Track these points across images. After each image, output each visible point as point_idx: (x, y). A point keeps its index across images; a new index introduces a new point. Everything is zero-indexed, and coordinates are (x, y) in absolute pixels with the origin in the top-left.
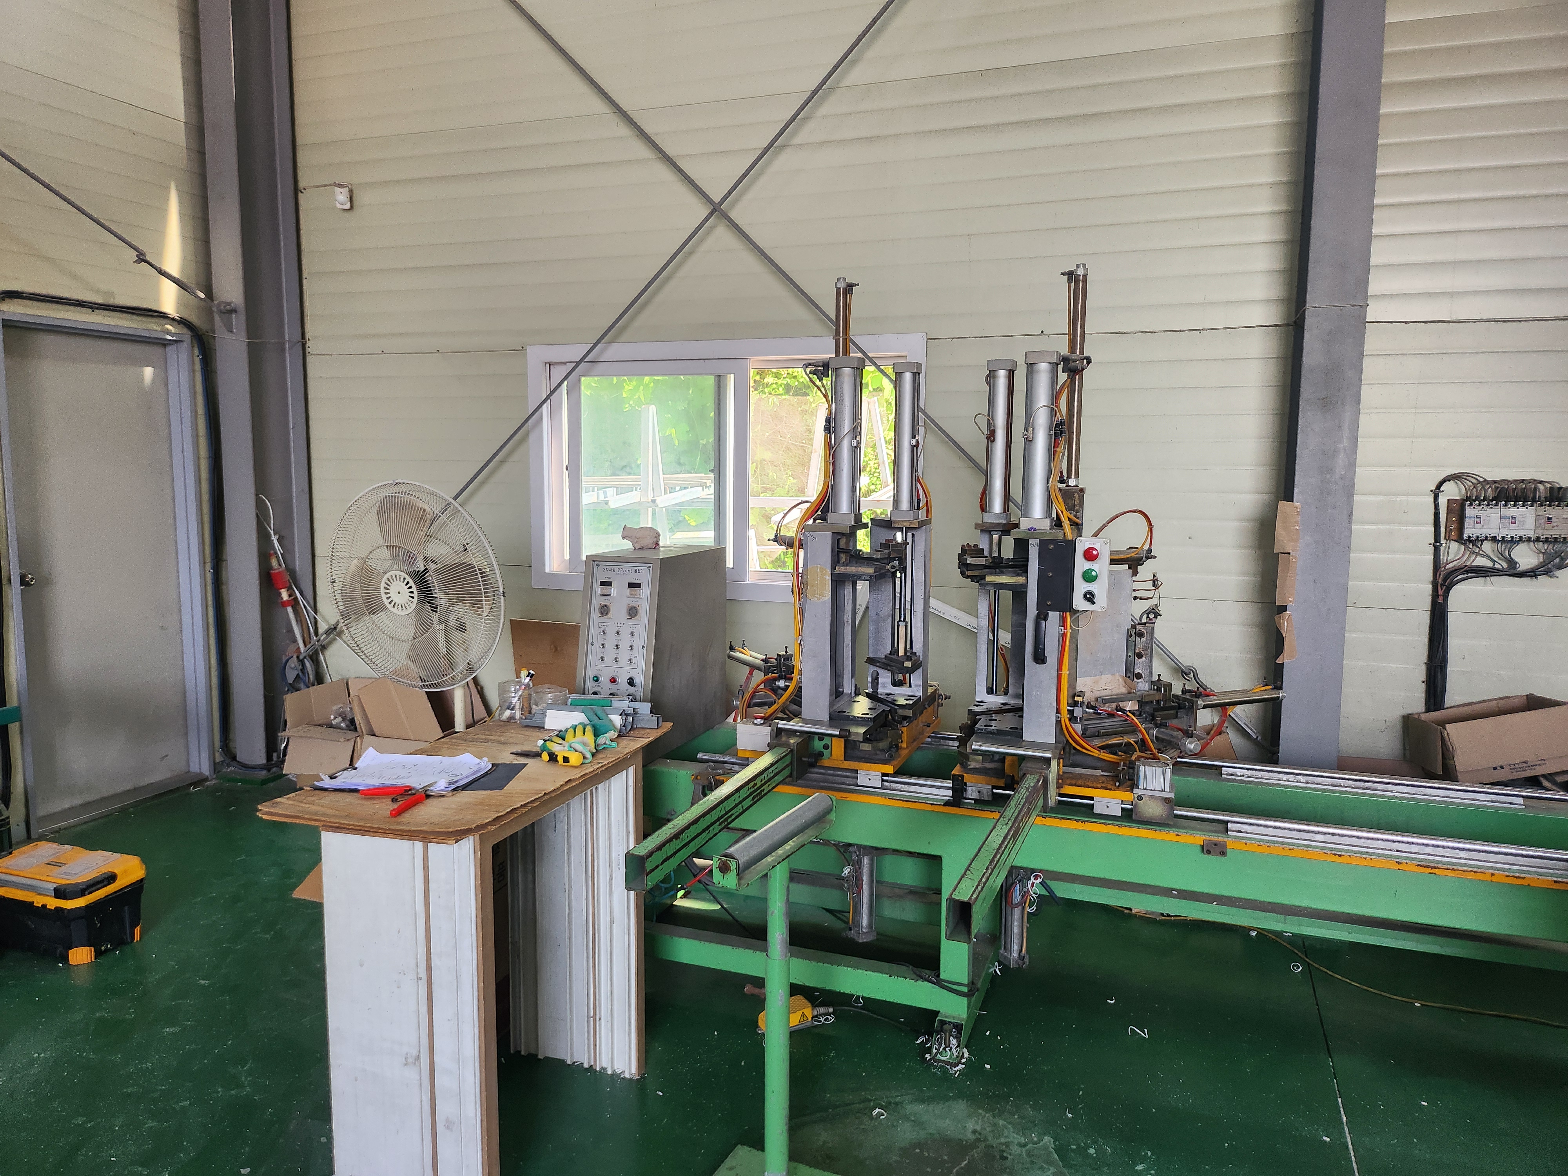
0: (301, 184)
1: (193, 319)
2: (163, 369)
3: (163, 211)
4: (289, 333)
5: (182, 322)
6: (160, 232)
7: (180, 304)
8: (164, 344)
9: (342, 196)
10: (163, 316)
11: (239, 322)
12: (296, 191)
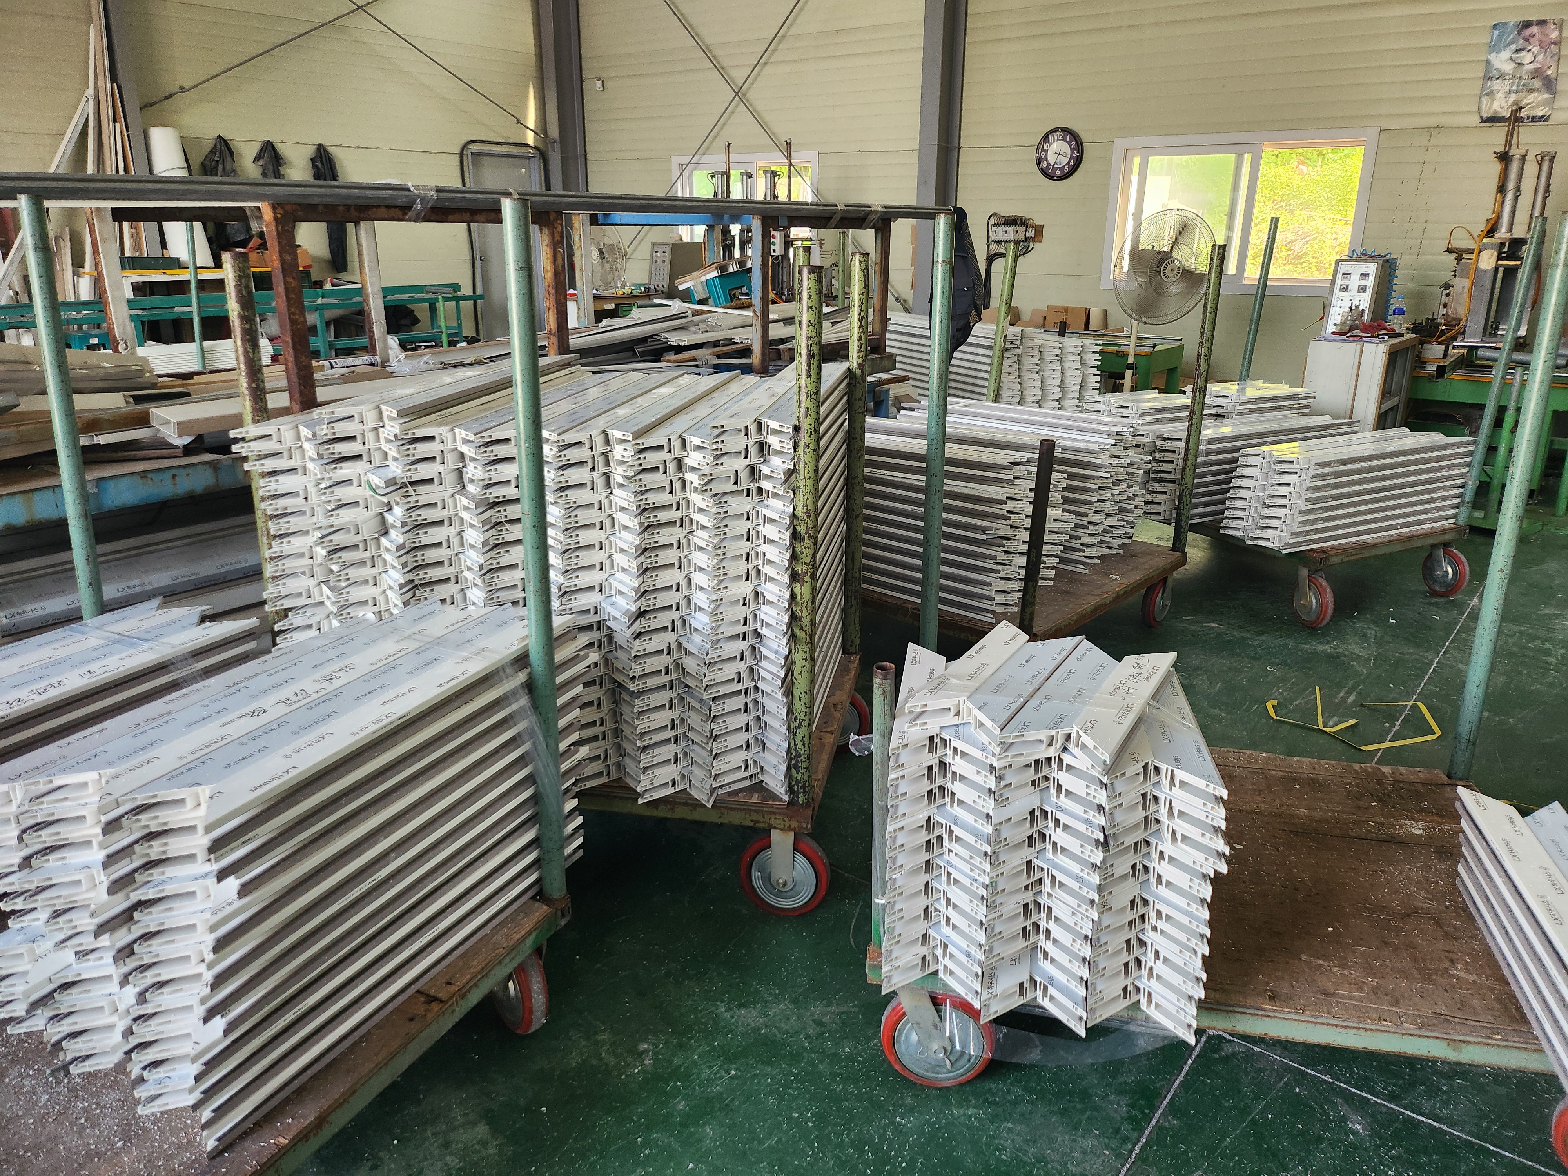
0: (584, 77)
1: (540, 146)
2: (529, 170)
3: (526, 97)
4: (580, 151)
5: (536, 148)
6: (525, 107)
7: (535, 139)
8: (529, 158)
9: (599, 84)
10: (528, 146)
11: (557, 146)
12: (582, 81)
